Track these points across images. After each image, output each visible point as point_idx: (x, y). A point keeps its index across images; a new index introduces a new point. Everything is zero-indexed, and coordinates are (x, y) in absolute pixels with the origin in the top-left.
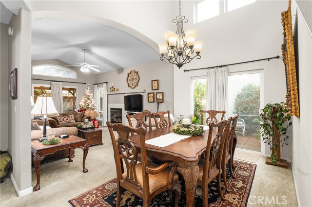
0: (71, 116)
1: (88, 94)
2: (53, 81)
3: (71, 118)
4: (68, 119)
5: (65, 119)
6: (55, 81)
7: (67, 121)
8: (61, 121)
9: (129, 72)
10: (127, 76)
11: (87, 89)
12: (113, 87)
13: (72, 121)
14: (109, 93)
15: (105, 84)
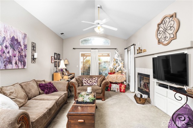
0: (95, 79)
1: (116, 58)
2: (92, 49)
3: (94, 81)
4: (91, 81)
5: (89, 82)
6: (93, 49)
7: (90, 83)
8: (85, 83)
9: (159, 22)
10: (156, 28)
11: (116, 53)
12: (140, 48)
13: (95, 84)
14: (137, 55)
15: (133, 46)
